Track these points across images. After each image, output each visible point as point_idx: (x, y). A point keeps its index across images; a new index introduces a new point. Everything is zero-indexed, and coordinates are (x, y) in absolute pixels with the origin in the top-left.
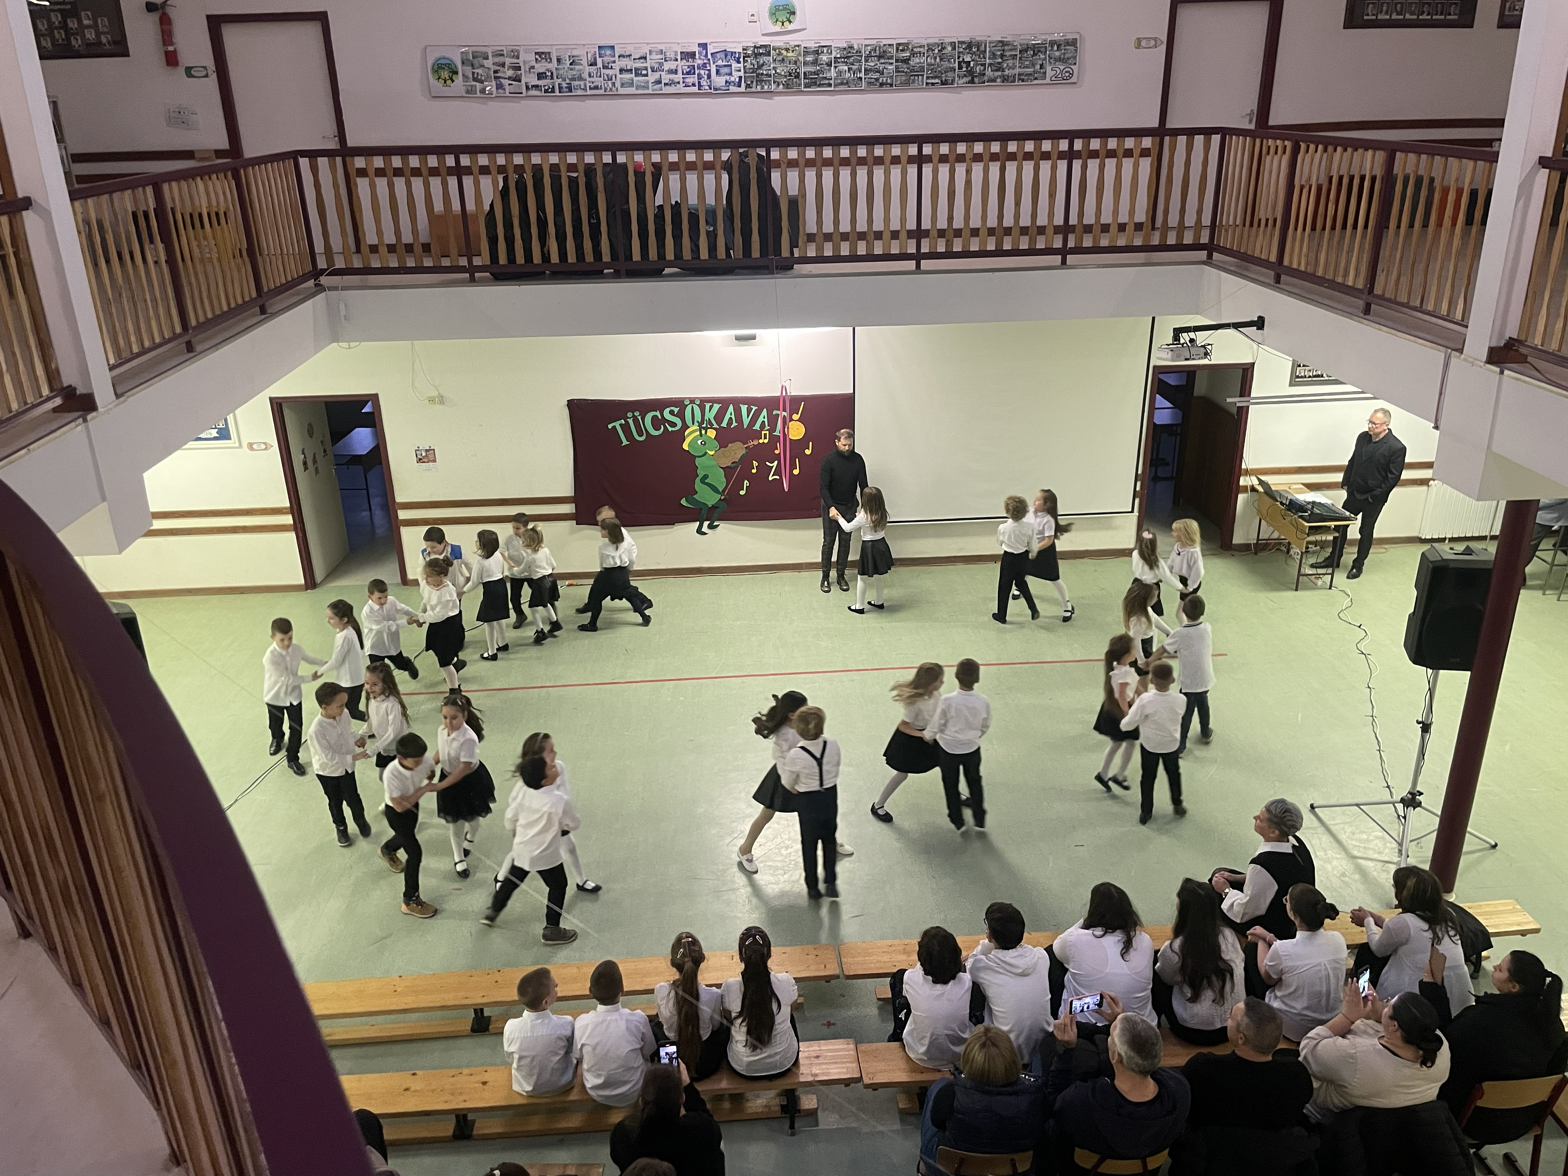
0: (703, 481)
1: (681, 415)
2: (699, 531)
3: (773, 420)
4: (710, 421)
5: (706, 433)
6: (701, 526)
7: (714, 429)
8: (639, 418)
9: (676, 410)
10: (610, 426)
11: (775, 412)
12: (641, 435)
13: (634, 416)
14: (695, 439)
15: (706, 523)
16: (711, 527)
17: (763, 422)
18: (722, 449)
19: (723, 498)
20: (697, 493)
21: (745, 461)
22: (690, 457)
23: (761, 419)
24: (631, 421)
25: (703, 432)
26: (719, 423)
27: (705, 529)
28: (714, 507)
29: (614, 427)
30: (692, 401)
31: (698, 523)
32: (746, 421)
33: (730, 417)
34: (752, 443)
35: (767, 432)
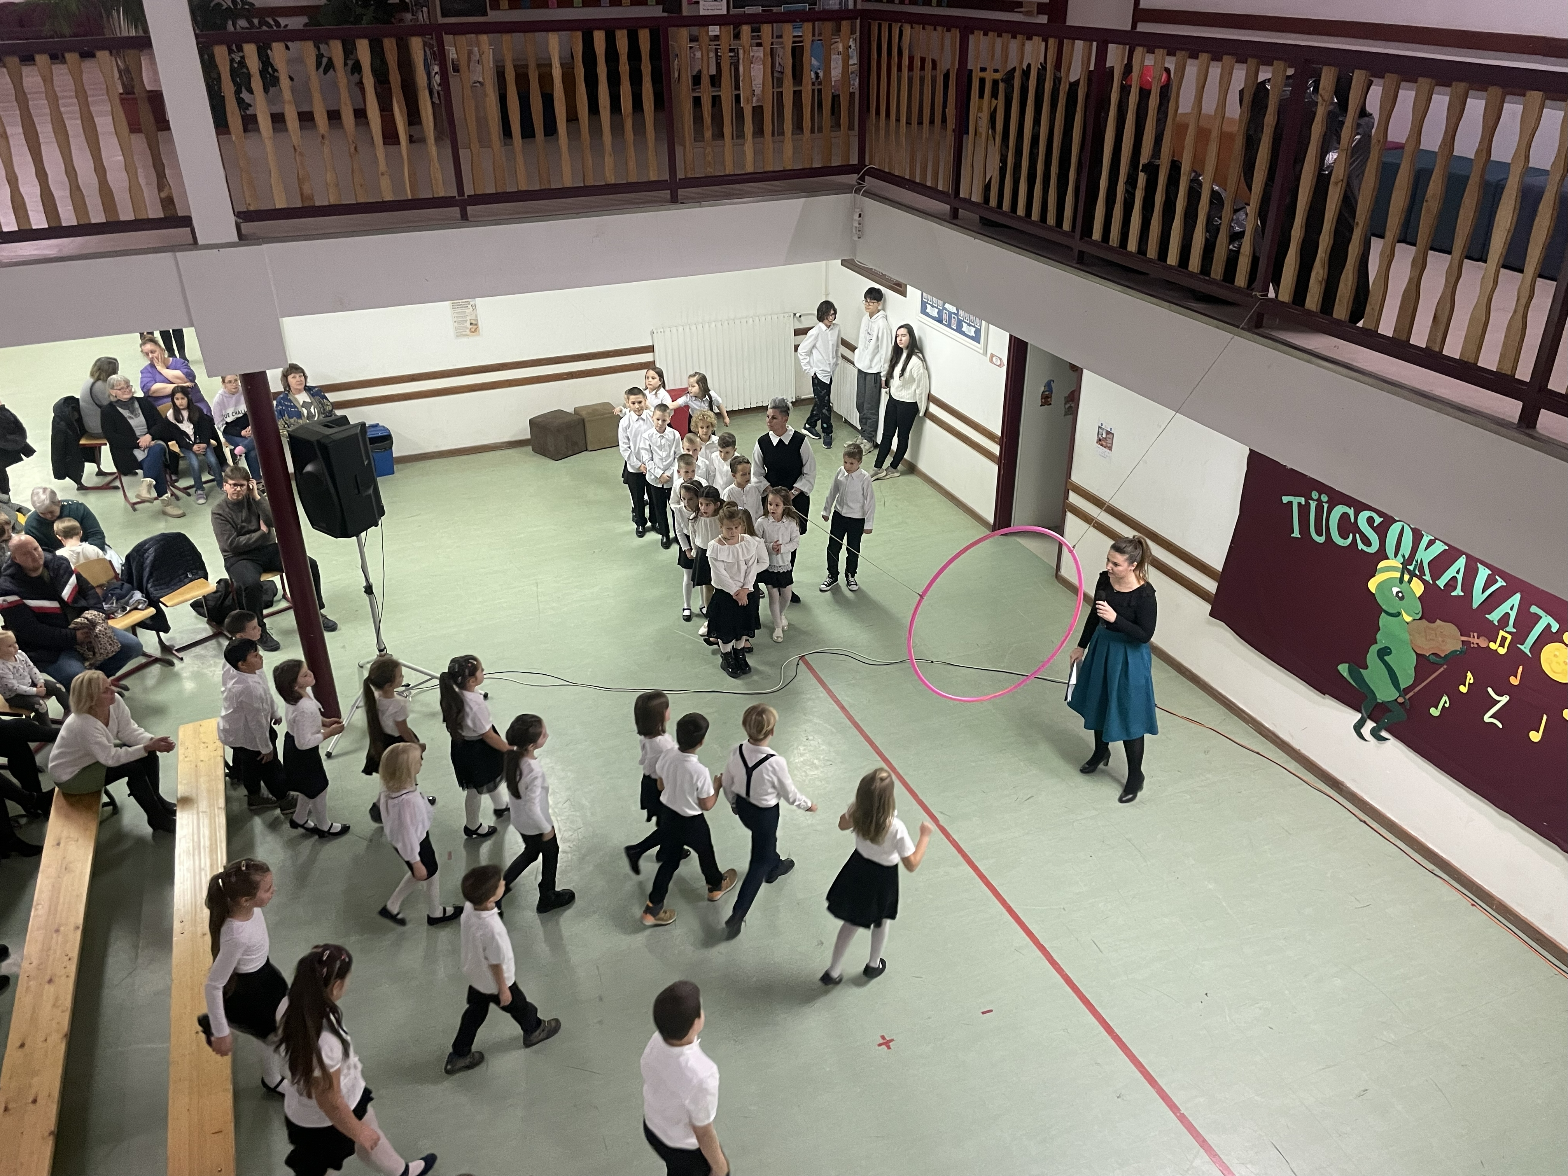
1: (1378, 529)
3: (1526, 622)
4: (1421, 566)
8: (1326, 506)
9: (1378, 520)
10: (1285, 499)
11: (1534, 609)
12: (1319, 534)
13: (1319, 503)
18: (1425, 622)
21: (1455, 664)
24: (1313, 505)
26: (1435, 576)
29: (1290, 503)
32: (1478, 598)
33: (1454, 579)
34: (1476, 640)
35: (1509, 637)
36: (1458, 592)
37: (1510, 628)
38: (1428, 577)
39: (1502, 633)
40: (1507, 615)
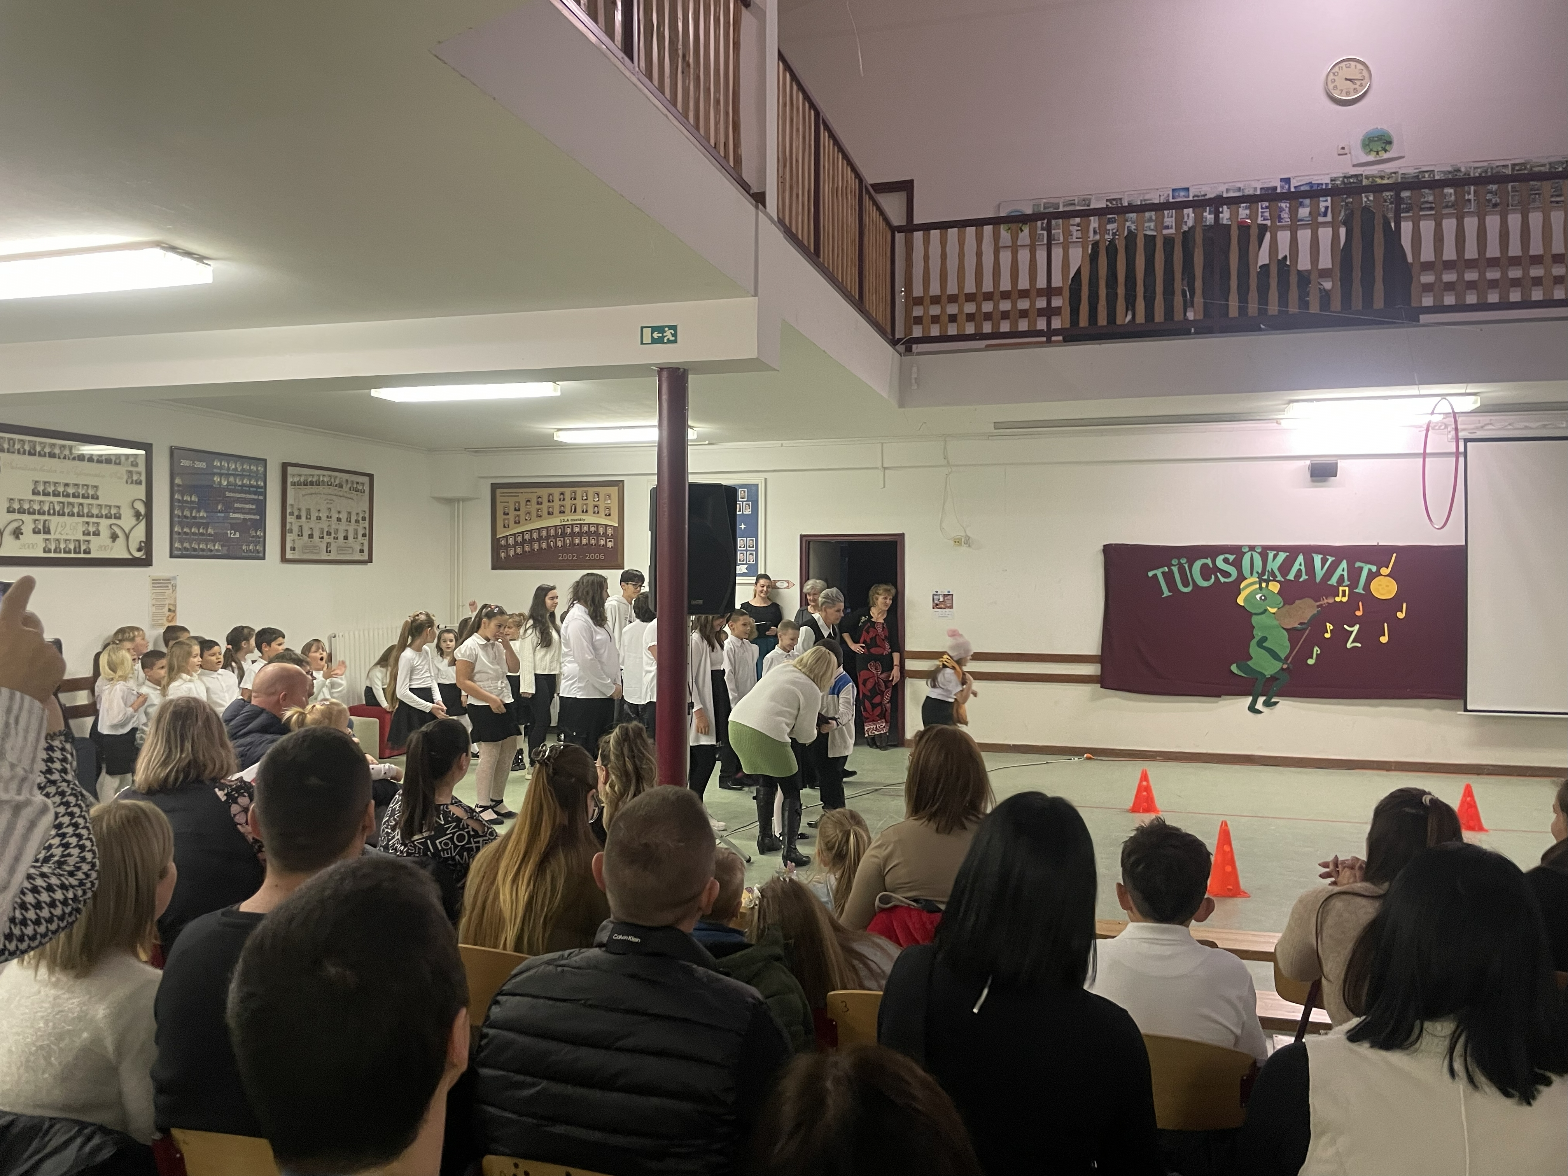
0: (1260, 644)
1: (1238, 564)
2: (1252, 709)
3: (1354, 574)
4: (1273, 573)
5: (1267, 586)
6: (1254, 702)
7: (1278, 581)
8: (1186, 566)
9: (1231, 558)
10: (1150, 574)
11: (1358, 564)
12: (1186, 585)
13: (1180, 563)
14: (1252, 595)
15: (1261, 699)
16: (1267, 704)
17: (1342, 576)
18: (1287, 607)
19: (1285, 666)
20: (1251, 658)
21: (1317, 624)
22: (1245, 614)
23: (1339, 572)
24: (1175, 569)
25: (1264, 585)
26: (1284, 575)
27: (1259, 706)
28: (1273, 678)
29: (1156, 575)
30: (1252, 548)
31: (1250, 699)
32: (1320, 573)
33: (1300, 570)
34: (1326, 601)
35: (1347, 589)
36: (1304, 577)
37: (1347, 582)
38: (1279, 578)
39: (1341, 589)
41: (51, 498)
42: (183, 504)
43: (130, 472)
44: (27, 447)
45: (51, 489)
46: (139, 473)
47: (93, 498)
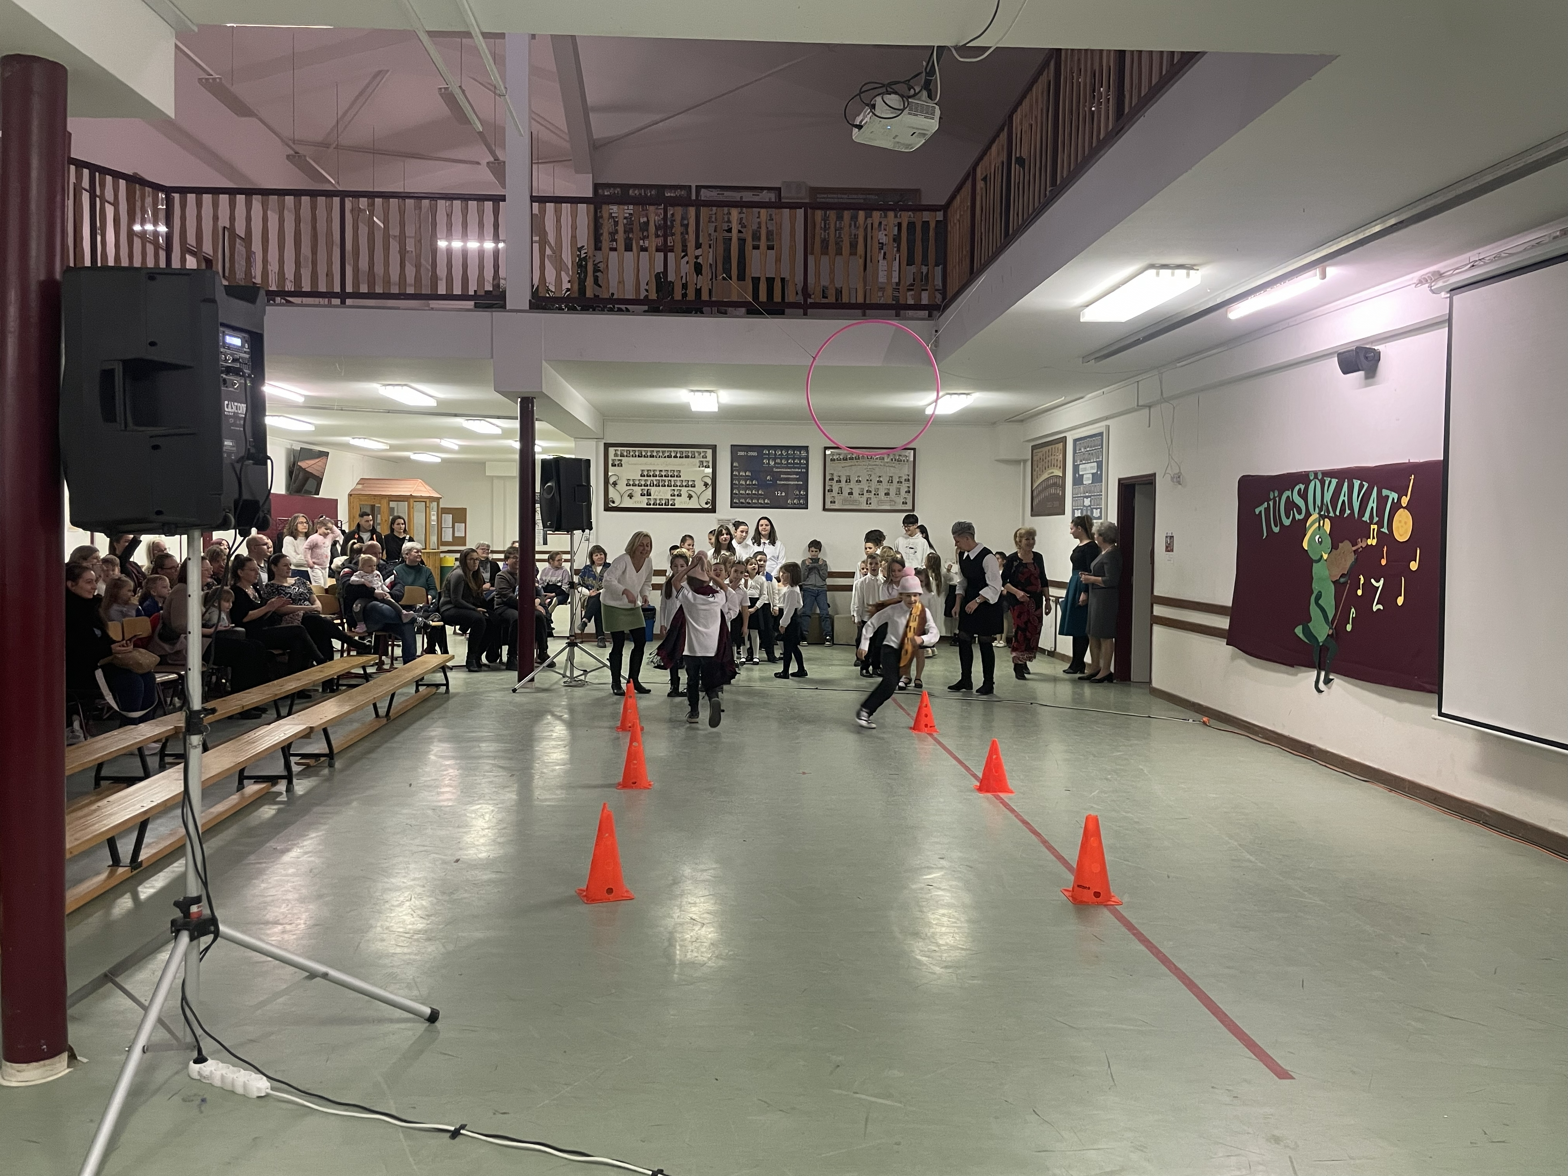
0: (1317, 600)
1: (1304, 496)
2: (1317, 684)
3: (1381, 506)
4: (1327, 507)
5: (1323, 524)
6: (1318, 676)
7: (1330, 518)
8: (1277, 499)
9: (1302, 487)
10: (1257, 511)
11: (1385, 492)
12: (1276, 524)
13: (1275, 497)
14: (1314, 533)
15: (1322, 673)
16: (1325, 680)
18: (1333, 551)
19: (1331, 631)
20: (1311, 619)
21: (1354, 575)
22: (1307, 561)
23: (1370, 504)
24: (1271, 503)
25: (1321, 523)
26: (1334, 511)
27: (1321, 681)
28: (1324, 646)
29: (1260, 512)
30: (1316, 474)
31: (1316, 671)
32: (1356, 506)
33: (1344, 501)
34: (1360, 545)
35: (1376, 527)
36: (1348, 512)
37: (1376, 519)
38: (1332, 514)
39: (1372, 527)
40: (1372, 507)
41: (652, 478)
42: (739, 478)
43: (702, 462)
44: (637, 454)
45: (651, 474)
46: (708, 462)
47: (677, 476)
